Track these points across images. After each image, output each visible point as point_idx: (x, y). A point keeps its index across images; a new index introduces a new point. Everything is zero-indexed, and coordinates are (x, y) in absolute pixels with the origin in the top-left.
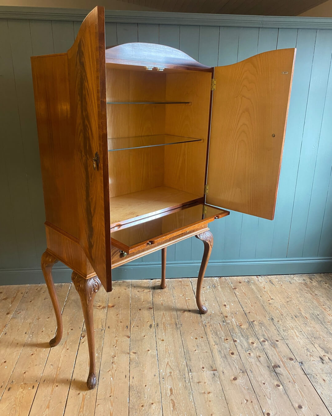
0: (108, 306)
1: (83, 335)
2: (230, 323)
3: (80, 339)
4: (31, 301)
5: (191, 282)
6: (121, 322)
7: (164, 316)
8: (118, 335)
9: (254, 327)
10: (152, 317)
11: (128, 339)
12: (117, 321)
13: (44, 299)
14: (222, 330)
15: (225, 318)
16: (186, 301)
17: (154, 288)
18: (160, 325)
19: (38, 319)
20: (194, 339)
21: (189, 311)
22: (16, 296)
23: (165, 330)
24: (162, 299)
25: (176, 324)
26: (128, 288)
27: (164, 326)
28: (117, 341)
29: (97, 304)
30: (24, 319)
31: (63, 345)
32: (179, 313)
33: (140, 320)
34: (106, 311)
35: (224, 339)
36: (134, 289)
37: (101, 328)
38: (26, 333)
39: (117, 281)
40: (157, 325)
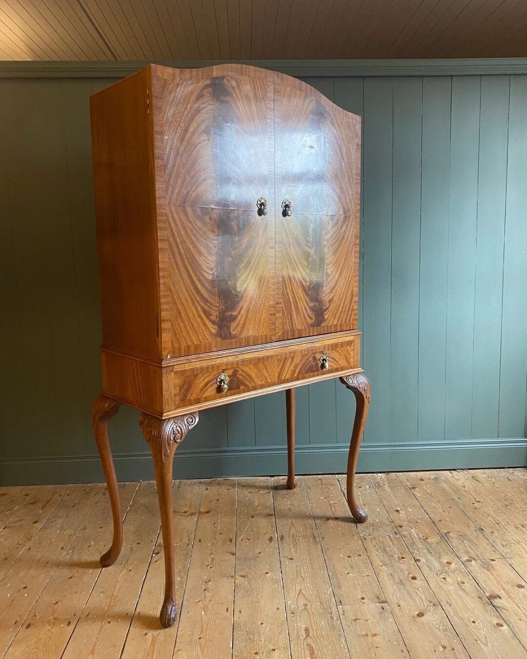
0: (200, 512)
1: (156, 551)
2: (408, 536)
3: (152, 556)
4: (74, 506)
5: (338, 480)
6: (220, 534)
7: (294, 525)
8: (215, 551)
9: (450, 542)
10: (272, 526)
11: (232, 556)
12: (214, 532)
13: (96, 503)
14: (394, 545)
15: (398, 528)
16: (331, 505)
17: (276, 488)
18: (286, 538)
19: (84, 530)
20: (346, 558)
21: (336, 519)
22: (50, 500)
23: (295, 545)
24: (289, 502)
25: (314, 537)
26: (233, 488)
27: (294, 540)
28: (213, 559)
29: (182, 509)
30: (61, 530)
31: (123, 564)
32: (318, 521)
33: (252, 531)
34: (196, 519)
35: (399, 557)
36: (242, 489)
37: (188, 542)
38: (62, 548)
39: (214, 479)
40: (282, 538)
